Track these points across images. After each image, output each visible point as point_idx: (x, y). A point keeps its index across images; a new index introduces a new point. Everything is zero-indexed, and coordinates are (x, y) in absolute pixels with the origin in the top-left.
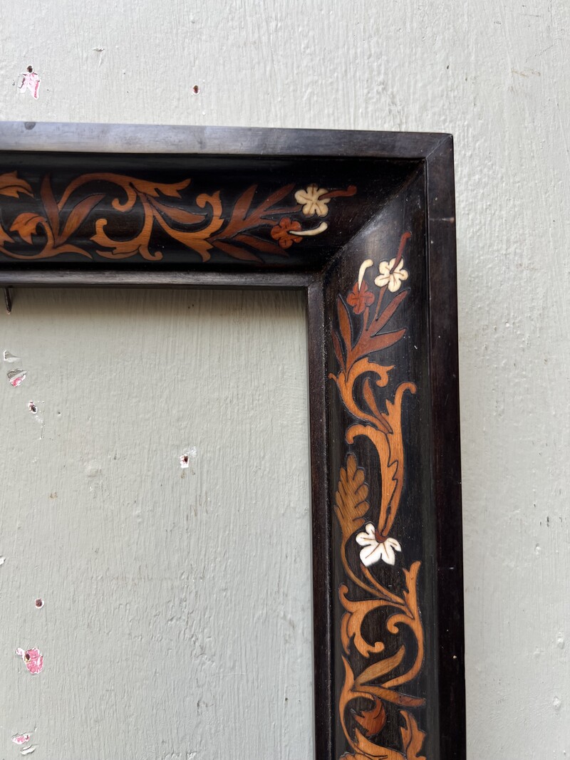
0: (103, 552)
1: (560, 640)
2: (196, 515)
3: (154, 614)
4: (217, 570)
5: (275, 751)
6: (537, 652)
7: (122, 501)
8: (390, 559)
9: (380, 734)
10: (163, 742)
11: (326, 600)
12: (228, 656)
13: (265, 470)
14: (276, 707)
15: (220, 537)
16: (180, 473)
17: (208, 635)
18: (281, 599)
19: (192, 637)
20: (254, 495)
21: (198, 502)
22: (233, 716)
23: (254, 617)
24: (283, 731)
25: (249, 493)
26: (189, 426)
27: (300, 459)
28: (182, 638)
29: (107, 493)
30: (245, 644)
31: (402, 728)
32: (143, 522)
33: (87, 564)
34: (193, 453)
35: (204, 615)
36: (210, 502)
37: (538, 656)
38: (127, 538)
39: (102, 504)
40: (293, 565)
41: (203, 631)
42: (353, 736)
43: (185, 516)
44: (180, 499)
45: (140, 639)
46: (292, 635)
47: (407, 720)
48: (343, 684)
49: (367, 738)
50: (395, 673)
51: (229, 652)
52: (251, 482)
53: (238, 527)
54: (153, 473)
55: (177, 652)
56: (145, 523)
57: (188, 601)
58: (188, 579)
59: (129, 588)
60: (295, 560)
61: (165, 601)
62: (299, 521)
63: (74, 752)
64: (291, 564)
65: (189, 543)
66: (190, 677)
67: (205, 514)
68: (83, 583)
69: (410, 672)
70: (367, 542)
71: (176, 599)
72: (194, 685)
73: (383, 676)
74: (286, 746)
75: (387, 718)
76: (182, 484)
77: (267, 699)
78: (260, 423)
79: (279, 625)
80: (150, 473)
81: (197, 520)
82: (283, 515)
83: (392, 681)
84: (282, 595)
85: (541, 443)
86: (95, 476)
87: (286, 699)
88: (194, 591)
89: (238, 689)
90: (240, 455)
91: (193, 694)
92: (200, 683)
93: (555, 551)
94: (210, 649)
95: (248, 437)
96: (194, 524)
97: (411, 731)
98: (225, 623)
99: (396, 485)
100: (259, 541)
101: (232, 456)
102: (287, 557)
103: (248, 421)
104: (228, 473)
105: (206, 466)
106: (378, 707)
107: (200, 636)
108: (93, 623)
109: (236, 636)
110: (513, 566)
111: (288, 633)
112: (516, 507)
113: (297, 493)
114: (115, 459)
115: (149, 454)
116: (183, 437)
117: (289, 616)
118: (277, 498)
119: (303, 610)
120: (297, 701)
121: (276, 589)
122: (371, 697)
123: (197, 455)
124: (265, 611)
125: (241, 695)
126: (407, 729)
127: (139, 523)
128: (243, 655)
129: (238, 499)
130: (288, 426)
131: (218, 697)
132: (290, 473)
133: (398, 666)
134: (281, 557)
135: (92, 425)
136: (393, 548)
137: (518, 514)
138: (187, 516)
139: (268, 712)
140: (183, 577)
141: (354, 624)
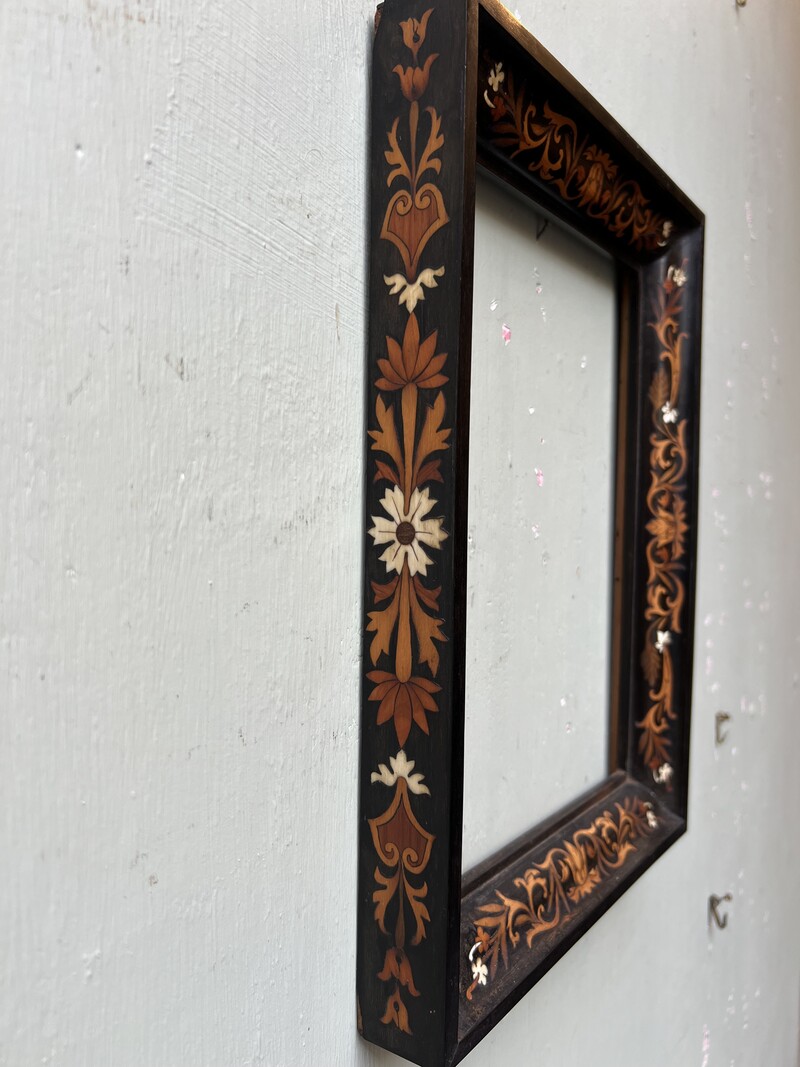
8: (674, 420)
9: (667, 506)
31: (675, 503)
47: (677, 498)
49: (662, 510)
50: (674, 475)
69: (678, 474)
70: (666, 411)
73: (669, 478)
75: (670, 499)
83: (672, 480)
97: (679, 503)
99: (676, 383)
106: (667, 494)
122: (664, 489)
133: (675, 472)
136: (676, 414)
141: (659, 453)
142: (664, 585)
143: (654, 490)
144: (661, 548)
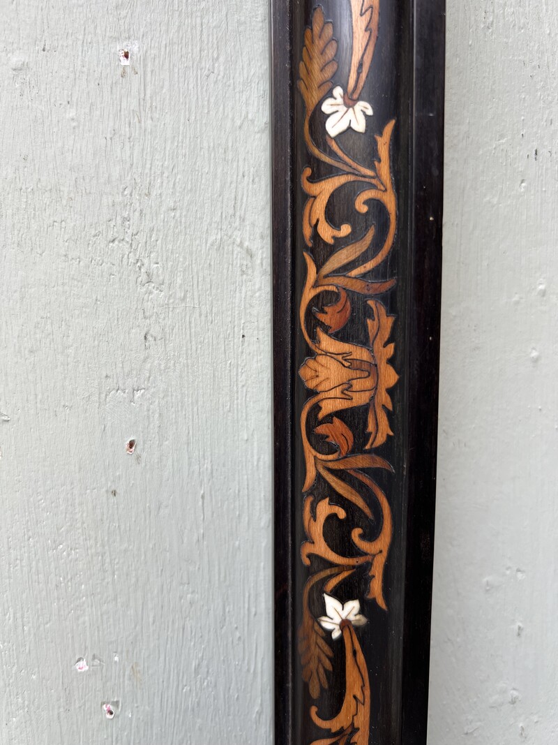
0: (33, 160)
1: (542, 287)
2: (140, 122)
3: (93, 234)
4: (164, 187)
5: (231, 391)
6: (516, 298)
7: (52, 101)
8: (360, 126)
9: (344, 328)
10: (107, 376)
11: (286, 200)
12: (178, 285)
13: (219, 75)
14: (232, 344)
15: (168, 149)
16: (120, 71)
17: (155, 260)
18: (237, 223)
19: (137, 262)
20: (206, 103)
21: (142, 108)
22: (184, 352)
23: (206, 243)
24: (240, 370)
25: (200, 100)
26: (129, 15)
27: (259, 64)
28: (126, 263)
29: (35, 91)
30: (197, 273)
31: (368, 320)
32: (79, 127)
33: (15, 173)
34: (134, 48)
35: (151, 237)
36: (156, 108)
37: (517, 303)
38: (60, 144)
39: (30, 103)
40: (251, 186)
41: (149, 256)
42: (313, 336)
43: (127, 122)
44: (121, 102)
45: (77, 262)
46: (250, 264)
47: (374, 309)
48: (304, 284)
49: (330, 335)
50: (364, 258)
51: (179, 281)
52: (202, 88)
53: (188, 139)
54: (89, 70)
55: (120, 278)
56: (81, 128)
57: (131, 221)
58: (131, 195)
59: (64, 202)
60: (253, 181)
61: (105, 220)
62: (258, 136)
63: (7, 385)
64: (248, 184)
65: (132, 154)
66: (135, 306)
67: (149, 122)
68: (10, 196)
69: (380, 254)
70: (334, 109)
71: (118, 218)
72: (141, 316)
73: (349, 264)
74: (243, 386)
75: (353, 311)
76: (122, 84)
77: (221, 336)
78: (213, 17)
79: (235, 252)
80: (85, 69)
81: (140, 128)
82: (240, 127)
83: (359, 269)
84: (238, 220)
85: (533, 64)
86: (21, 69)
87: (243, 336)
88: (138, 209)
89: (190, 323)
90: (190, 55)
91: (139, 326)
92: (147, 314)
93: (542, 188)
94: (158, 276)
95: (198, 33)
96: (137, 132)
97: (379, 320)
98: (175, 248)
99: (370, 37)
100: (213, 155)
101: (180, 54)
102: (244, 176)
103: (199, 14)
104: (176, 75)
105: (149, 65)
106: (342, 300)
107: (146, 261)
108: (23, 242)
109: (187, 263)
110: (495, 203)
111: (245, 263)
112: (502, 136)
113: (256, 104)
114: (44, 50)
115: (83, 46)
116: (123, 28)
117: (246, 244)
118: (233, 108)
119: (262, 237)
120: (255, 339)
121: (231, 212)
122: (334, 289)
123: (139, 51)
124: (219, 237)
125: (193, 330)
126: (374, 320)
127: (74, 128)
128: (195, 286)
129: (187, 106)
130: (245, 23)
131: (167, 330)
132: (247, 79)
133: (366, 251)
134: (237, 176)
135: (17, 9)
136: (364, 113)
137: (503, 144)
138: (130, 123)
139: (223, 349)
140: (126, 193)
141: (318, 209)
142: (337, 499)
143: (308, 294)
144: (329, 418)
